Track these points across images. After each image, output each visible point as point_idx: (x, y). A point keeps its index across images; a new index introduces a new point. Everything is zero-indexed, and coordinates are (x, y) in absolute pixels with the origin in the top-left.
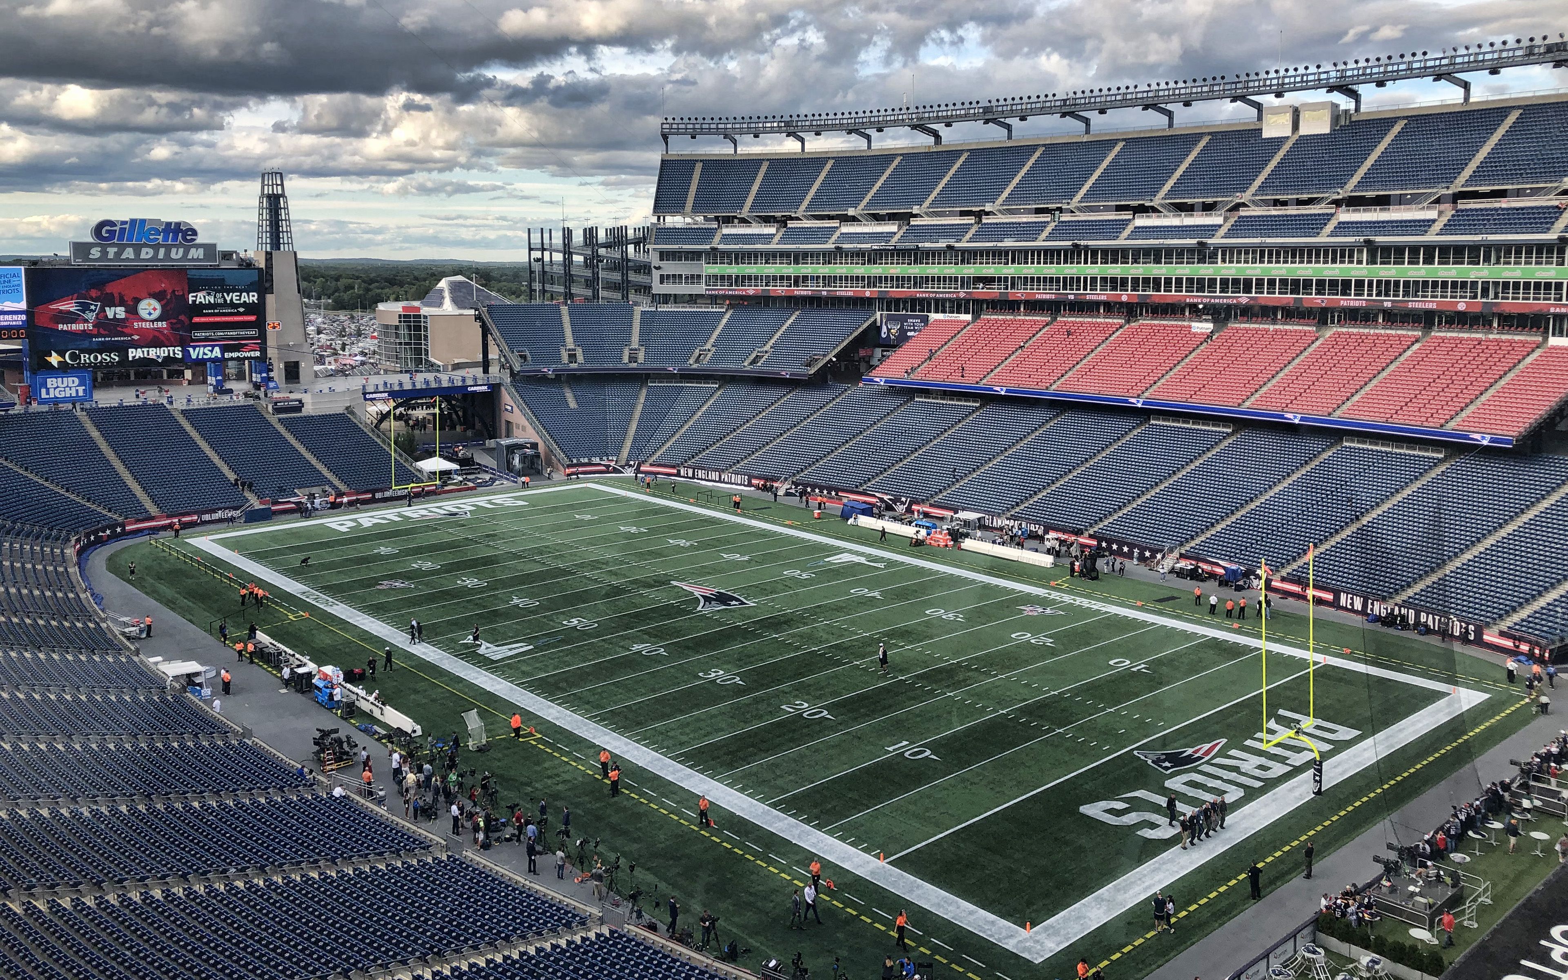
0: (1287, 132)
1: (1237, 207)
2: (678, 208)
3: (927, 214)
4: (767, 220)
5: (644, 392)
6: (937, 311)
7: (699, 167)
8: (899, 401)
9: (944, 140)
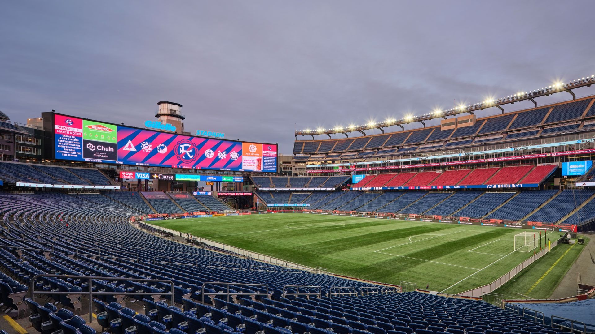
0: (455, 128)
1: (446, 141)
2: (299, 152)
3: (364, 150)
4: (322, 154)
5: (291, 195)
6: (368, 174)
7: (304, 144)
8: (359, 194)
9: (366, 135)
